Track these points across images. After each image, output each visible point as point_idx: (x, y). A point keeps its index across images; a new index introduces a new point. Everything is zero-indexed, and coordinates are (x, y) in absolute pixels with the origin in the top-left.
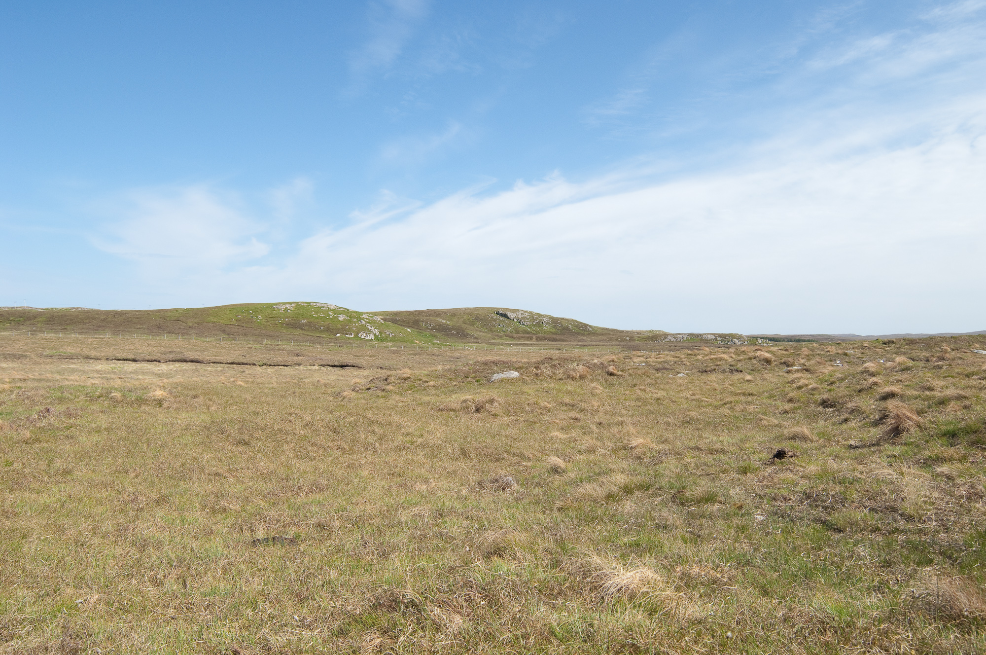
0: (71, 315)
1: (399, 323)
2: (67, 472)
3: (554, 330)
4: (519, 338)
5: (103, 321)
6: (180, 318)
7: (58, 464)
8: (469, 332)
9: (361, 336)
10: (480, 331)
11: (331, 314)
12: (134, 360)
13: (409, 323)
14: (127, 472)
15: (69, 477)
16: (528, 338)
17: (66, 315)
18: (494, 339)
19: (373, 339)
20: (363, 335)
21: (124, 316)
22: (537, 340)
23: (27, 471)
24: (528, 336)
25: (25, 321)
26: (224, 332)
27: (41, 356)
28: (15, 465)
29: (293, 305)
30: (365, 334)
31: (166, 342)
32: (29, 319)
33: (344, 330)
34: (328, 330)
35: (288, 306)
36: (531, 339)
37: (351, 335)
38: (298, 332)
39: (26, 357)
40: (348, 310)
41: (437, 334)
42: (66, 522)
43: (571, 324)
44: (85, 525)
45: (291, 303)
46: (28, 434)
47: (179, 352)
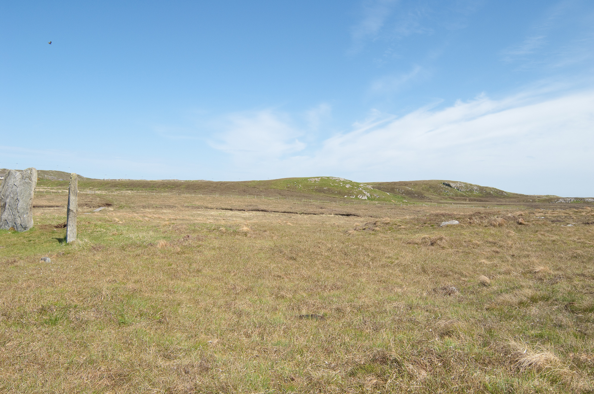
0: (198, 184)
1: (382, 189)
2: (199, 271)
3: (481, 195)
4: (458, 199)
5: (215, 187)
6: (256, 186)
7: (194, 266)
8: (425, 195)
9: (359, 197)
10: (433, 195)
11: (342, 184)
12: (231, 210)
13: (388, 189)
14: (230, 272)
15: (200, 274)
16: (463, 199)
17: (195, 184)
18: (441, 200)
19: (366, 199)
20: (360, 197)
21: (226, 185)
22: (469, 201)
23: (179, 269)
24: (463, 198)
25: (175, 187)
26: (280, 194)
27: (183, 206)
28: (173, 266)
29: (319, 179)
30: (361, 196)
31: (249, 200)
32: (177, 186)
33: (349, 193)
34: (340, 193)
35: (316, 179)
36: (466, 200)
37: (353, 196)
38: (322, 194)
39: (176, 207)
40: (351, 181)
41: (406, 196)
42: (200, 298)
43: (492, 191)
44: (210, 300)
45: (318, 178)
46: (179, 249)
47: (255, 205)
